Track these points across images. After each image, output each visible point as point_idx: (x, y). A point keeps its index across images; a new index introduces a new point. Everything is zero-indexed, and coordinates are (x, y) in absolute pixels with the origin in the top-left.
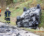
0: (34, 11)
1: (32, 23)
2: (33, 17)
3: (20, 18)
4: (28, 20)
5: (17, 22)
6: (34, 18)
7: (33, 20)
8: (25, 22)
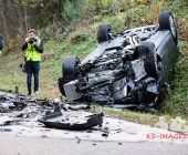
0: (145, 39)
1: (129, 88)
2: (133, 62)
3: (77, 63)
4: (110, 72)
5: (61, 83)
6: (138, 67)
7: (133, 74)
8: (98, 83)
